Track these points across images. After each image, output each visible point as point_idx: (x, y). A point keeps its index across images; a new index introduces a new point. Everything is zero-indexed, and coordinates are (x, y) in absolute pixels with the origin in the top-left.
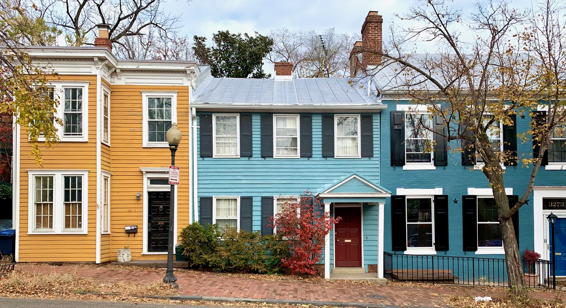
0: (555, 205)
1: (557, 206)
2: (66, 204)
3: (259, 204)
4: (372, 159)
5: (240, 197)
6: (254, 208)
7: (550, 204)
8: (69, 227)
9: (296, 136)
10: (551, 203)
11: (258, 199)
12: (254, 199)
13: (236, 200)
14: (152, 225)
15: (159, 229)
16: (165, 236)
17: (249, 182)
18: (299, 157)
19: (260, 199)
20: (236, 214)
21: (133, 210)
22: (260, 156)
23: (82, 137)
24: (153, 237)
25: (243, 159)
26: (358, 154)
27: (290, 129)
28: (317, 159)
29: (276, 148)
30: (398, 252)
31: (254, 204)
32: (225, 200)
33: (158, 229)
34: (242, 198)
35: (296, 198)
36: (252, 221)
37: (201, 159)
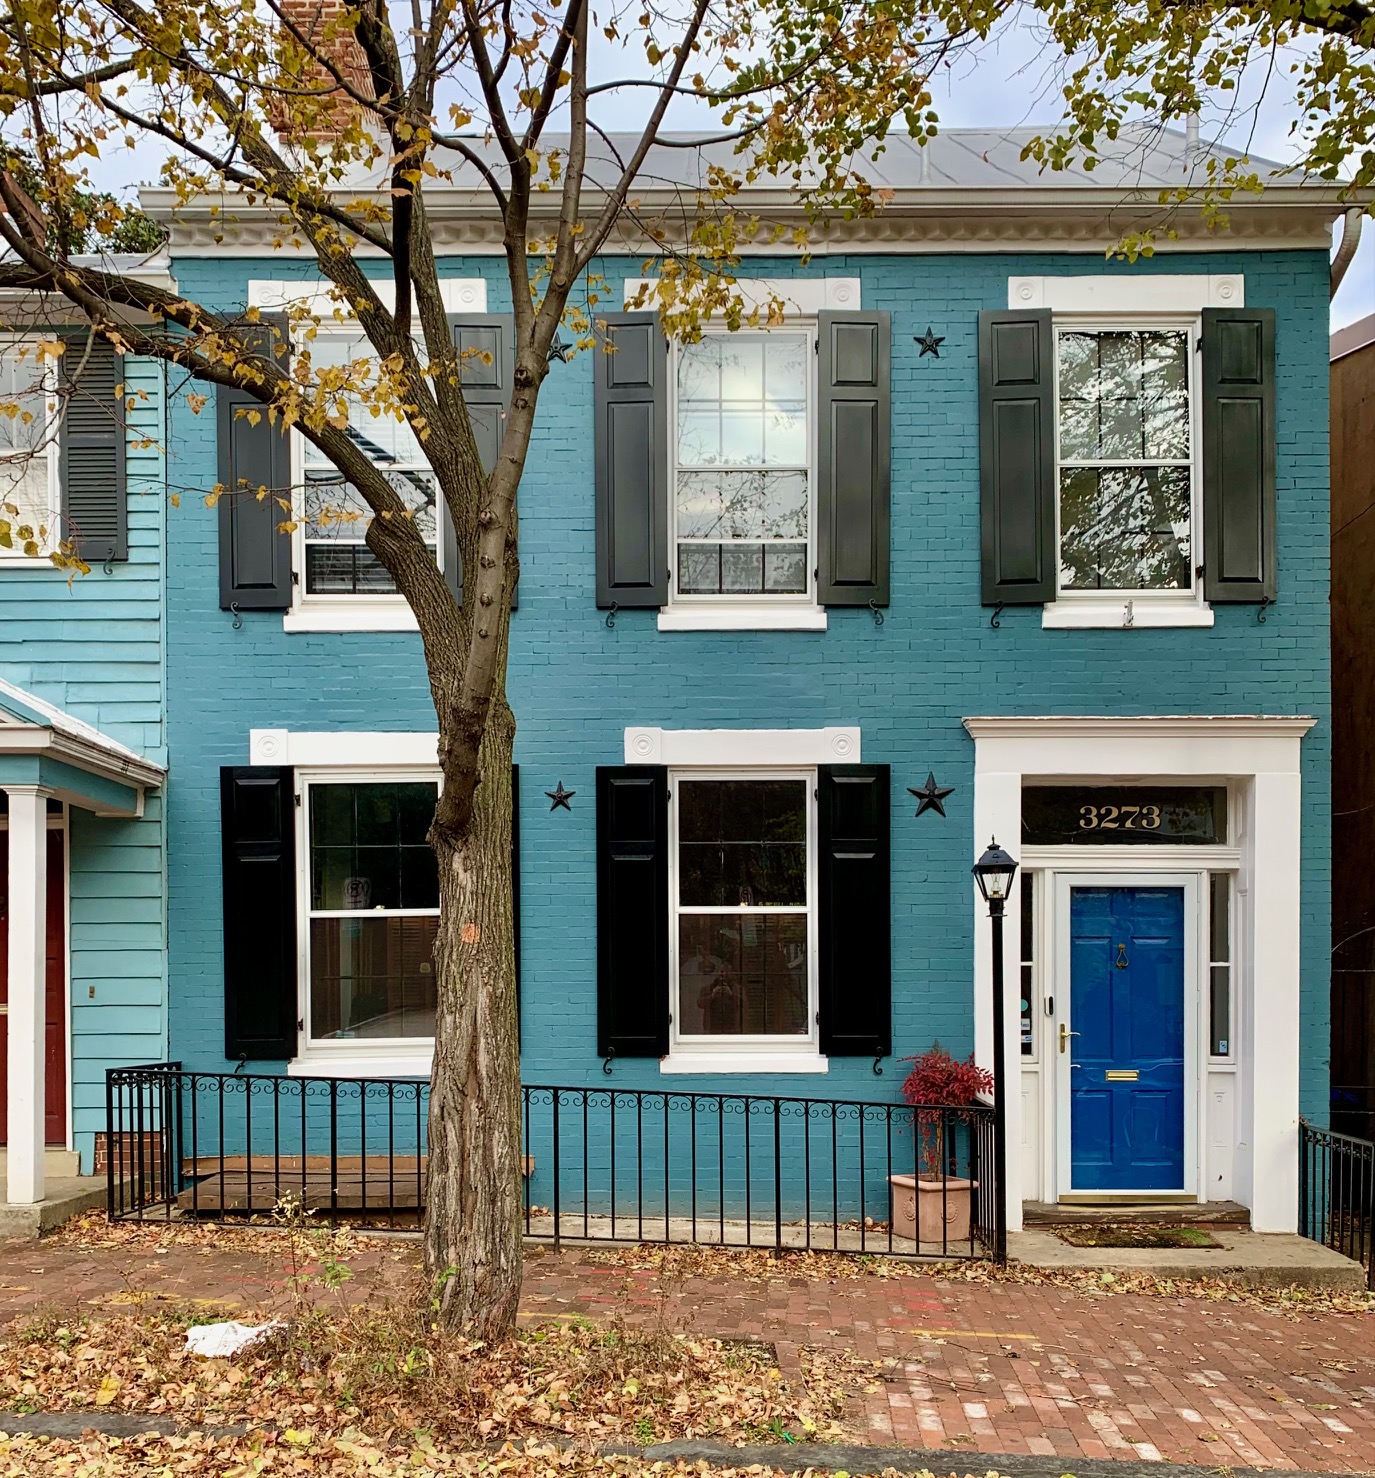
0: (1112, 821)
1: (1122, 825)
4: (121, 572)
7: (1083, 817)
10: (1089, 812)
30: (253, 1068)
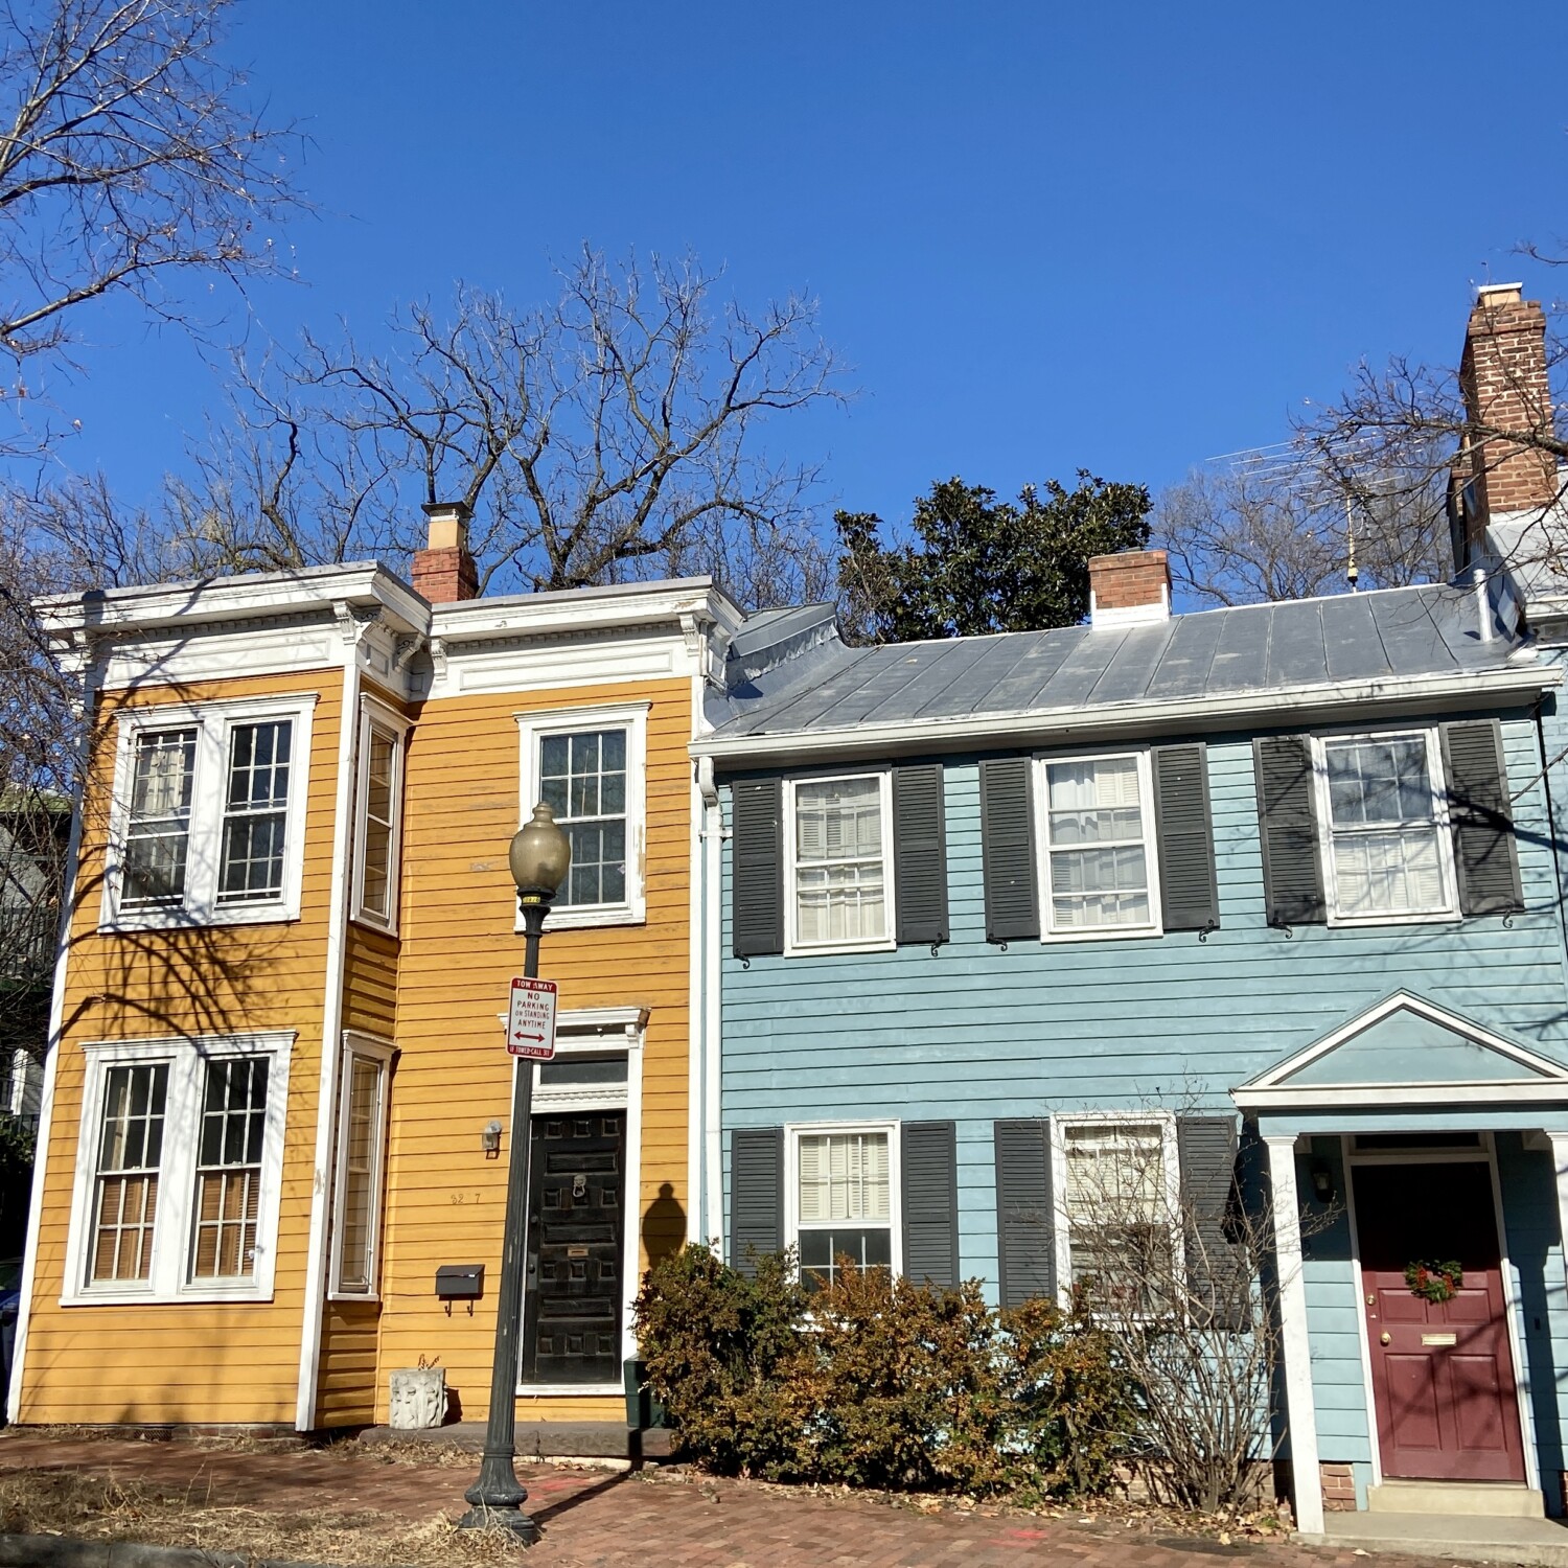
2: (207, 1174)
3: (989, 1153)
4: (1521, 922)
5: (898, 1125)
6: (963, 1176)
8: (211, 1273)
9: (1141, 837)
11: (981, 1132)
12: (961, 1132)
13: (882, 1138)
14: (542, 1262)
15: (571, 1279)
16: (593, 1310)
17: (938, 1054)
18: (1159, 931)
19: (989, 1131)
20: (884, 1206)
21: (469, 1196)
22: (982, 935)
23: (281, 904)
24: (547, 1316)
25: (908, 951)
26: (1444, 904)
27: (1112, 809)
28: (1247, 937)
29: (1051, 895)
31: (963, 1153)
32: (837, 1139)
33: (567, 1277)
34: (911, 1132)
35: (1156, 1122)
36: (955, 1234)
37: (739, 963)
